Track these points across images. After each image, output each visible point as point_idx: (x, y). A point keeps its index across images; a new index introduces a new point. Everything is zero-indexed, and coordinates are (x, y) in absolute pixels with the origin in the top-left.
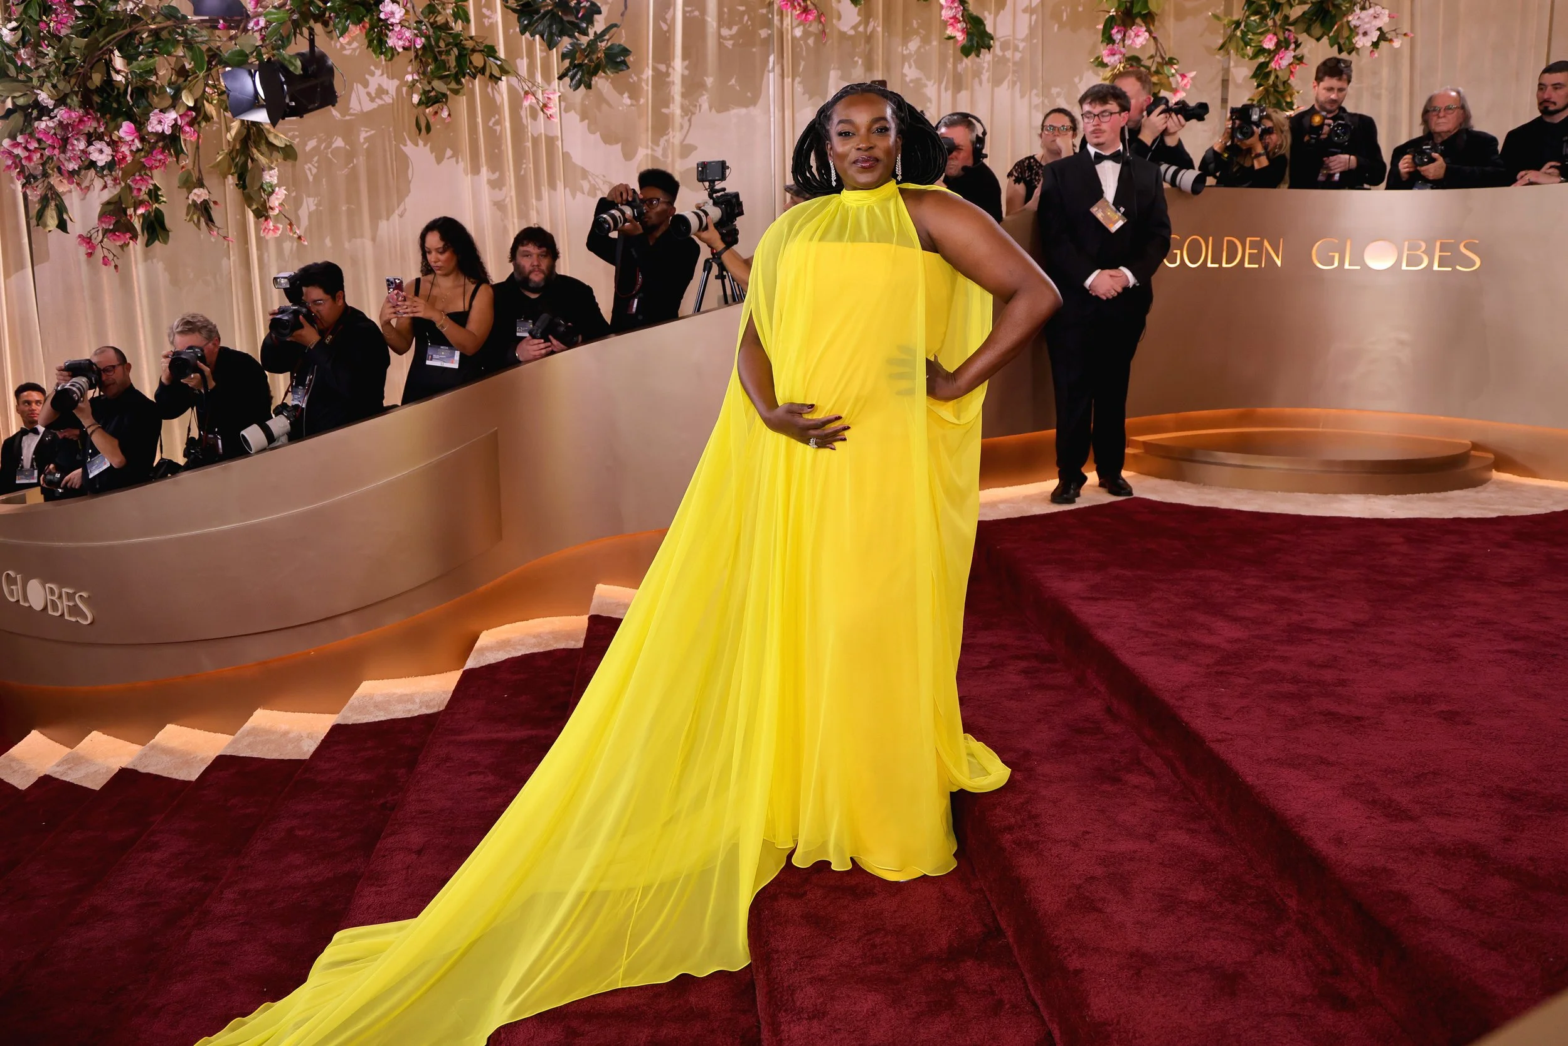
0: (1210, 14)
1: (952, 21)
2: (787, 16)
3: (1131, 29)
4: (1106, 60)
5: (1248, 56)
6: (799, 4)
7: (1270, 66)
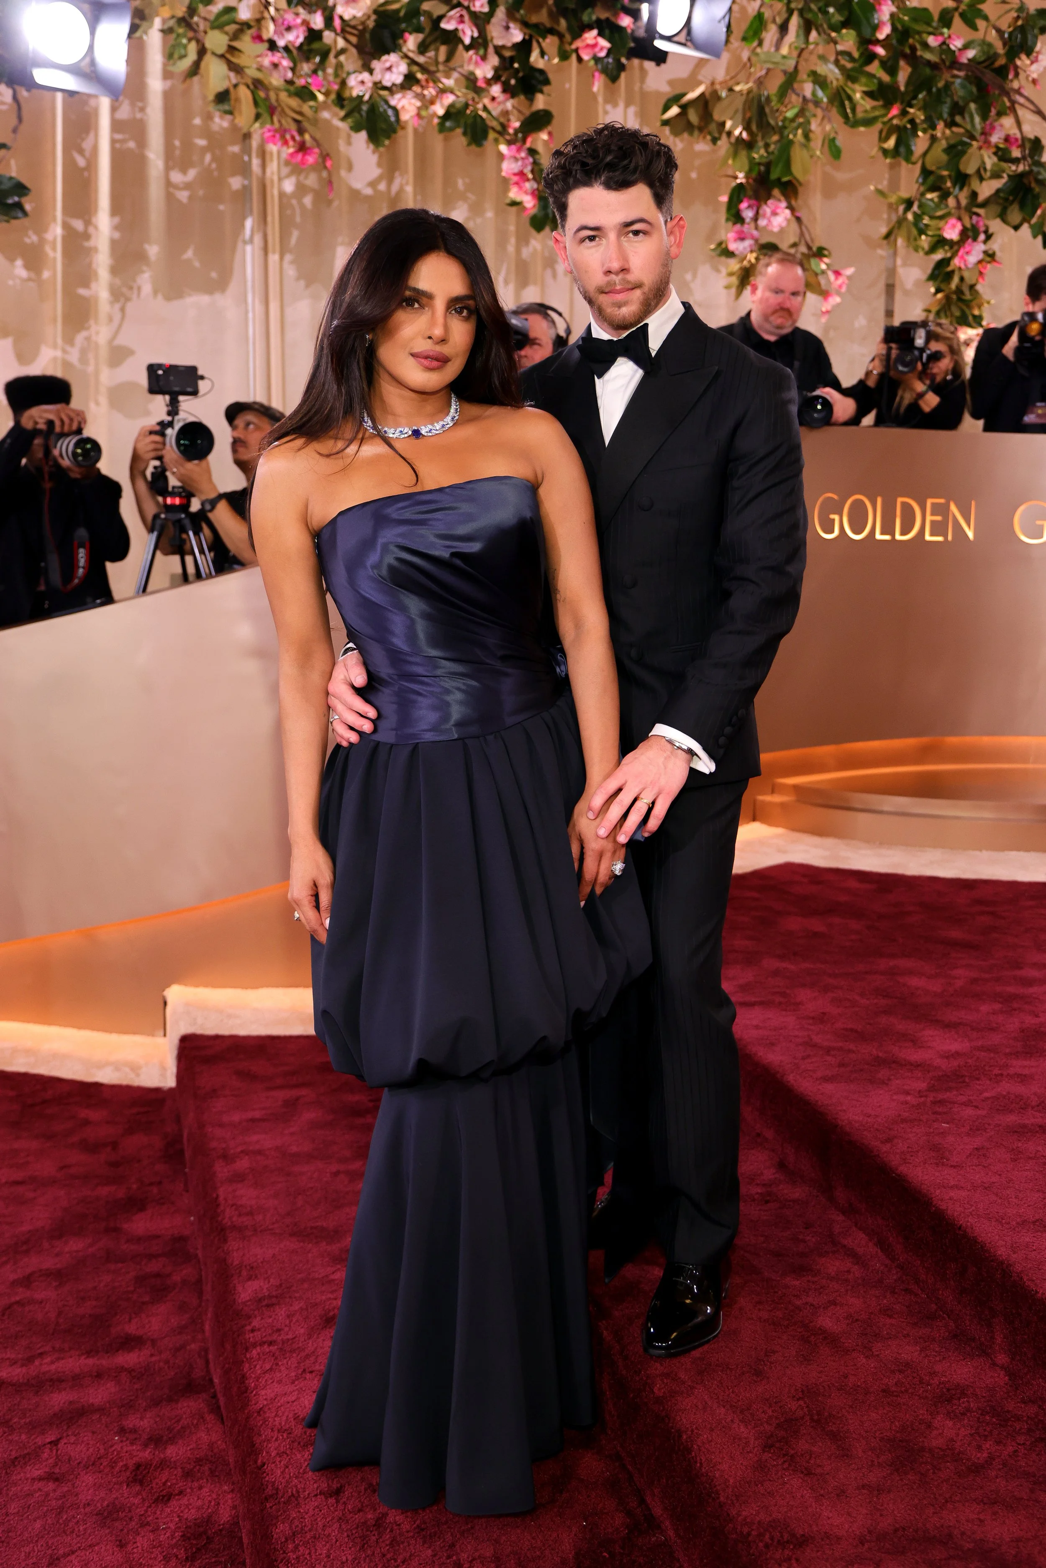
0: (872, 188)
1: (515, 179)
2: (272, 160)
3: (766, 203)
4: (733, 246)
5: (923, 249)
6: (293, 138)
7: (952, 263)
